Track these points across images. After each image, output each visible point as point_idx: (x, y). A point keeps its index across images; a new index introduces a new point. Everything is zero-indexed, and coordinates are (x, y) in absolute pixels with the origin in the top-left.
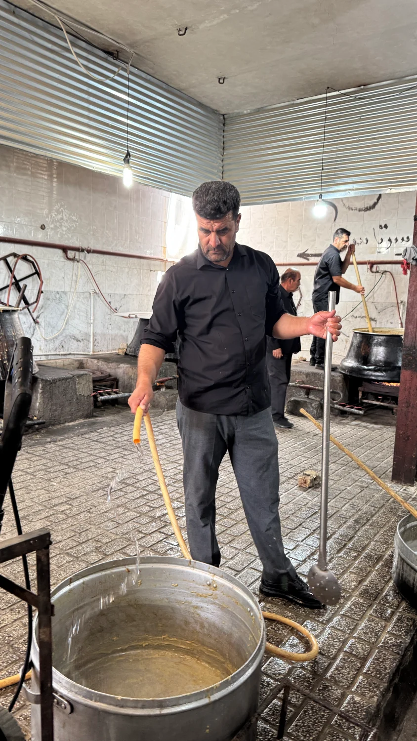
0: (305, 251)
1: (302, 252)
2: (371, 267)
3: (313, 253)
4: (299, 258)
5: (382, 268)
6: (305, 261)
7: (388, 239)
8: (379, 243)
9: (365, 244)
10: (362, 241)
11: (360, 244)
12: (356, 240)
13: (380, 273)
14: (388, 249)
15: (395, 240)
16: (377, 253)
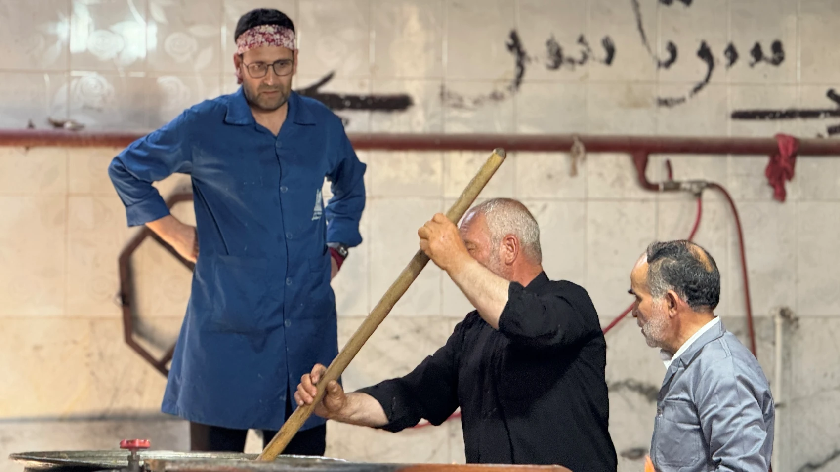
2: (641, 167)
3: (363, 91)
7: (697, 47)
8: (660, 64)
9: (604, 67)
10: (589, 50)
11: (581, 63)
12: (562, 44)
13: (685, 190)
14: (698, 88)
15: (726, 53)
16: (654, 106)
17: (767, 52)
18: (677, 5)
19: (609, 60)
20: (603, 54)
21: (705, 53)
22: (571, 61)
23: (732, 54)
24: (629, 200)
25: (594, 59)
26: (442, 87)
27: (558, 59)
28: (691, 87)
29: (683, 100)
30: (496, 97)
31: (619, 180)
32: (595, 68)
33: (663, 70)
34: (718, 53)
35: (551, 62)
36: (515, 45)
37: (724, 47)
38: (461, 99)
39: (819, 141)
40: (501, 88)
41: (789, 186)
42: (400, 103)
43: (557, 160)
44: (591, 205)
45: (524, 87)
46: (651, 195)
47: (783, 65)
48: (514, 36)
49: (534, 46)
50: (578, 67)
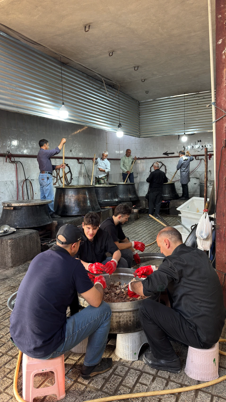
0: (166, 152)
1: (165, 152)
2: (196, 158)
3: (170, 153)
4: (164, 155)
5: (200, 157)
6: (167, 156)
8: (198, 148)
10: (191, 147)
13: (200, 160)
14: (202, 150)
16: (197, 152)
17: (209, 146)
18: (200, 142)
19: (193, 148)
21: (202, 146)
23: (205, 146)
29: (200, 151)
41: (211, 159)
42: (173, 153)
46: (197, 160)
47: (211, 147)
48: (184, 146)
49: (186, 147)
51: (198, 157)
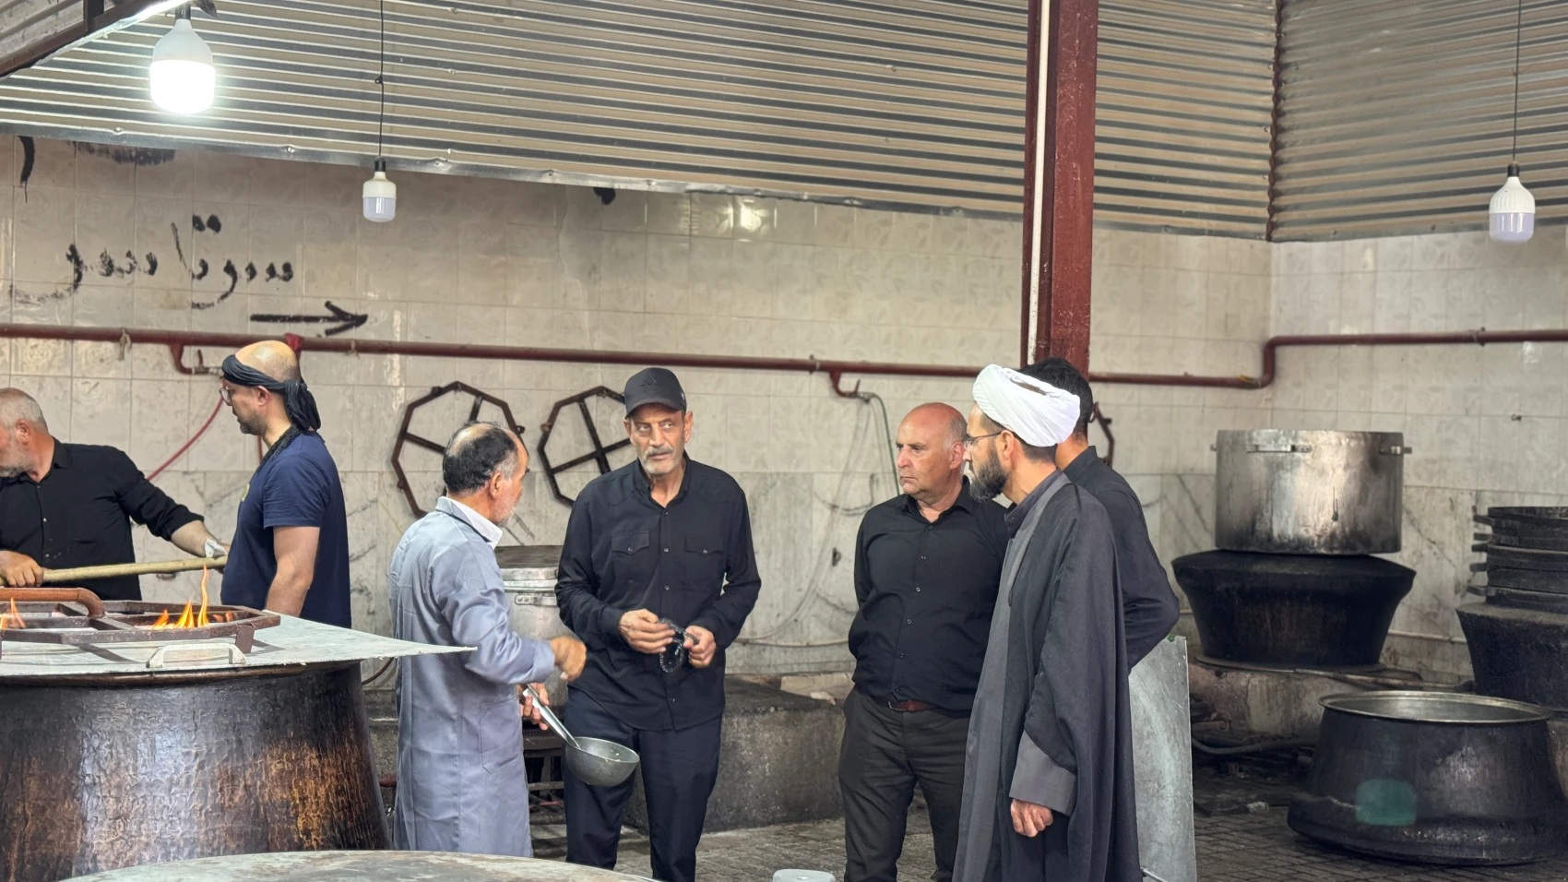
2: (177, 353)
7: (224, 264)
8: (193, 276)
9: (147, 275)
10: (135, 262)
11: (129, 273)
12: (112, 257)
13: (212, 373)
14: (225, 296)
15: (247, 270)
16: (190, 308)
17: (280, 271)
18: (209, 231)
19: (152, 272)
20: (148, 267)
21: (230, 269)
22: (121, 270)
23: (252, 271)
24: (167, 380)
25: (140, 270)
26: (12, 286)
27: (109, 268)
28: (219, 295)
29: (212, 305)
30: (56, 296)
31: (159, 365)
32: (141, 277)
33: (196, 280)
34: (241, 270)
35: (104, 272)
36: (74, 256)
37: (246, 265)
38: (27, 296)
39: (319, 339)
40: (60, 290)
43: (108, 347)
44: (135, 383)
45: (80, 288)
46: (185, 377)
47: (292, 280)
48: (73, 248)
49: (90, 257)
50: (126, 275)
51: (200, 353)
